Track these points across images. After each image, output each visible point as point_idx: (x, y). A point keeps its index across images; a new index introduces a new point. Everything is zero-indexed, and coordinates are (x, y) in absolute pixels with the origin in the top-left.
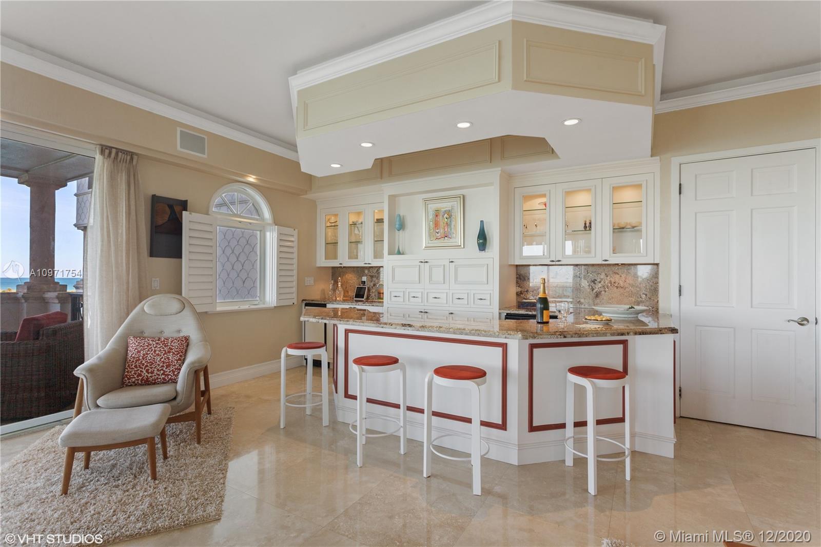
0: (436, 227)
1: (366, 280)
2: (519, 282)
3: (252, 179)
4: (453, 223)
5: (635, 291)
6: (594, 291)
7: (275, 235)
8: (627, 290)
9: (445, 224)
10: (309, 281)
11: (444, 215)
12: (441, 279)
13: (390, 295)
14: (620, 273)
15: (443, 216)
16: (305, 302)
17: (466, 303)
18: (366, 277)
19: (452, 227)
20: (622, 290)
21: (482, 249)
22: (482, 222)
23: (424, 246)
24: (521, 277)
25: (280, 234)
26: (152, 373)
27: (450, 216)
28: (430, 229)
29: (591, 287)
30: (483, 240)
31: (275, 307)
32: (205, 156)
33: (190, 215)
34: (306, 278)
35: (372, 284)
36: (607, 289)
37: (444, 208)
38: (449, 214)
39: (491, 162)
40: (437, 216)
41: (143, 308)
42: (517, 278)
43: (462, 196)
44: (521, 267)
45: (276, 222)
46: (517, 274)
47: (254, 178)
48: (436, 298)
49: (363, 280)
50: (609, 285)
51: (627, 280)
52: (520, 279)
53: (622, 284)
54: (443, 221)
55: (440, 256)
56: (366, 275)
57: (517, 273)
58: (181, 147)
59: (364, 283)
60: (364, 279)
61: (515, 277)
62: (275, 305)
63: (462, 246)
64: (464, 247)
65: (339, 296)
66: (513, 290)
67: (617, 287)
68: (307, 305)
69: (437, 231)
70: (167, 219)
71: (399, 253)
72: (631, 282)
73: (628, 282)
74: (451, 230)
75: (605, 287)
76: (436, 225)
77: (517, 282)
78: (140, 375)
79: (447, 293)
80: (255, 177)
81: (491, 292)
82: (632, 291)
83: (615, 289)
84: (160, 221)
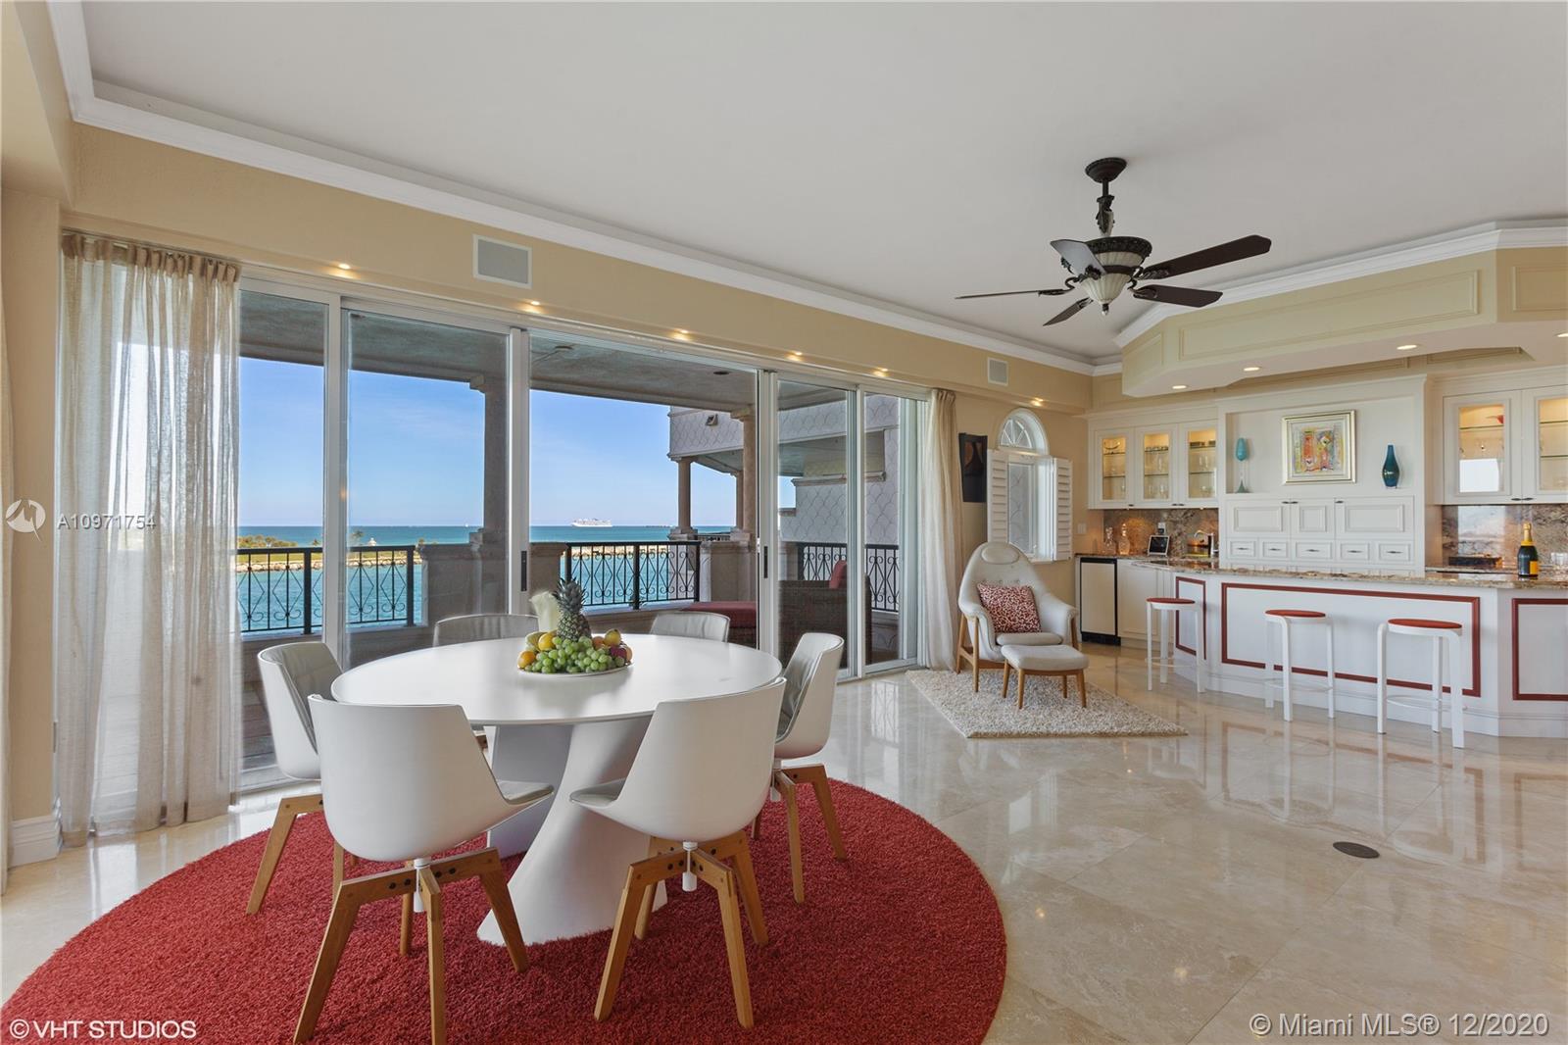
0: (1305, 454)
1: (1164, 527)
2: (1446, 530)
3: (1038, 403)
4: (1337, 450)
7: (1054, 469)
9: (1323, 450)
10: (1082, 528)
11: (1321, 437)
12: (1322, 526)
13: (1231, 546)
15: (1319, 440)
16: (1079, 557)
17: (1366, 557)
18: (1164, 524)
19: (1336, 454)
21: (1391, 483)
22: (1391, 448)
23: (1285, 479)
24: (1447, 523)
25: (1060, 468)
26: (1014, 620)
27: (1332, 440)
28: (1295, 458)
30: (1392, 472)
31: (1054, 562)
32: (1006, 385)
34: (1080, 524)
35: (1176, 533)
38: (1331, 437)
39: (1408, 367)
40: (1307, 439)
41: (980, 556)
42: (1443, 523)
43: (1353, 412)
44: (1451, 508)
45: (1054, 452)
46: (1443, 517)
48: (1312, 551)
49: (1160, 527)
54: (1320, 445)
55: (1317, 494)
56: (1166, 521)
59: (1161, 531)
60: (1162, 525)
61: (1441, 521)
62: (1055, 559)
63: (1354, 480)
64: (1356, 481)
65: (1124, 549)
66: (1439, 540)
68: (1083, 560)
69: (1309, 460)
71: (1243, 490)
74: (1334, 458)
76: (1307, 451)
77: (1444, 530)
78: (1003, 622)
79: (1331, 544)
80: (1041, 400)
81: (1411, 543)
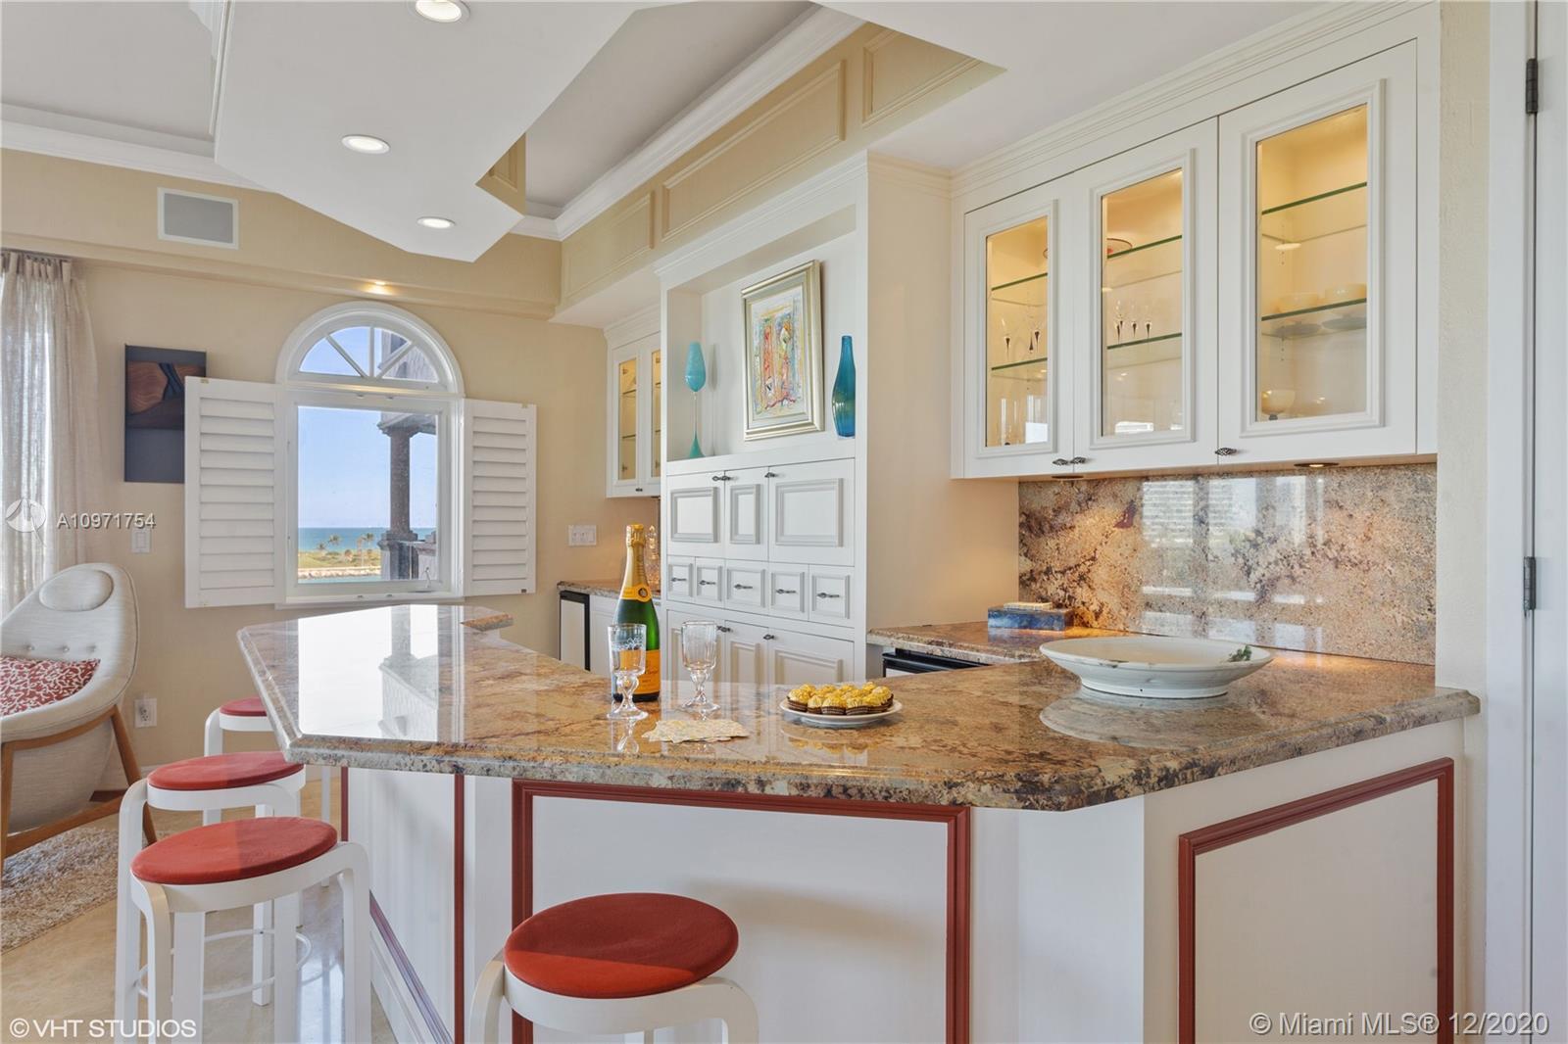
0: (766, 370)
2: (1028, 541)
3: (378, 288)
4: (798, 354)
5: (1408, 581)
6: (1254, 577)
8: (1376, 574)
9: (786, 361)
10: (582, 534)
11: (780, 330)
13: (670, 573)
14: (1348, 505)
15: (778, 335)
16: (560, 589)
19: (796, 366)
20: (1352, 574)
21: (845, 429)
22: (846, 341)
23: (745, 428)
24: (1033, 523)
25: (473, 419)
27: (792, 335)
28: (755, 379)
29: (1241, 561)
31: (465, 598)
32: (235, 247)
33: (205, 385)
34: (571, 527)
36: (1298, 571)
37: (778, 311)
38: (791, 326)
39: (843, 137)
40: (767, 335)
42: (1020, 526)
43: (813, 265)
44: (1032, 488)
45: (475, 390)
46: (1024, 513)
47: (383, 286)
48: (743, 587)
50: (1308, 552)
51: (1376, 534)
52: (1030, 529)
53: (1354, 549)
54: (779, 350)
57: (1021, 508)
58: (167, 231)
61: (1014, 521)
62: (463, 594)
63: (817, 425)
64: (822, 428)
67: (1337, 563)
68: (562, 595)
69: (769, 382)
70: (160, 396)
71: (697, 454)
72: (1393, 541)
73: (1380, 540)
74: (794, 376)
75: (1293, 561)
76: (767, 365)
79: (763, 573)
80: (383, 283)
81: (851, 572)
82: (1393, 582)
83: (1331, 566)
84: (142, 403)
